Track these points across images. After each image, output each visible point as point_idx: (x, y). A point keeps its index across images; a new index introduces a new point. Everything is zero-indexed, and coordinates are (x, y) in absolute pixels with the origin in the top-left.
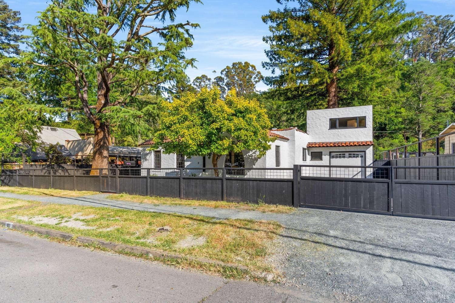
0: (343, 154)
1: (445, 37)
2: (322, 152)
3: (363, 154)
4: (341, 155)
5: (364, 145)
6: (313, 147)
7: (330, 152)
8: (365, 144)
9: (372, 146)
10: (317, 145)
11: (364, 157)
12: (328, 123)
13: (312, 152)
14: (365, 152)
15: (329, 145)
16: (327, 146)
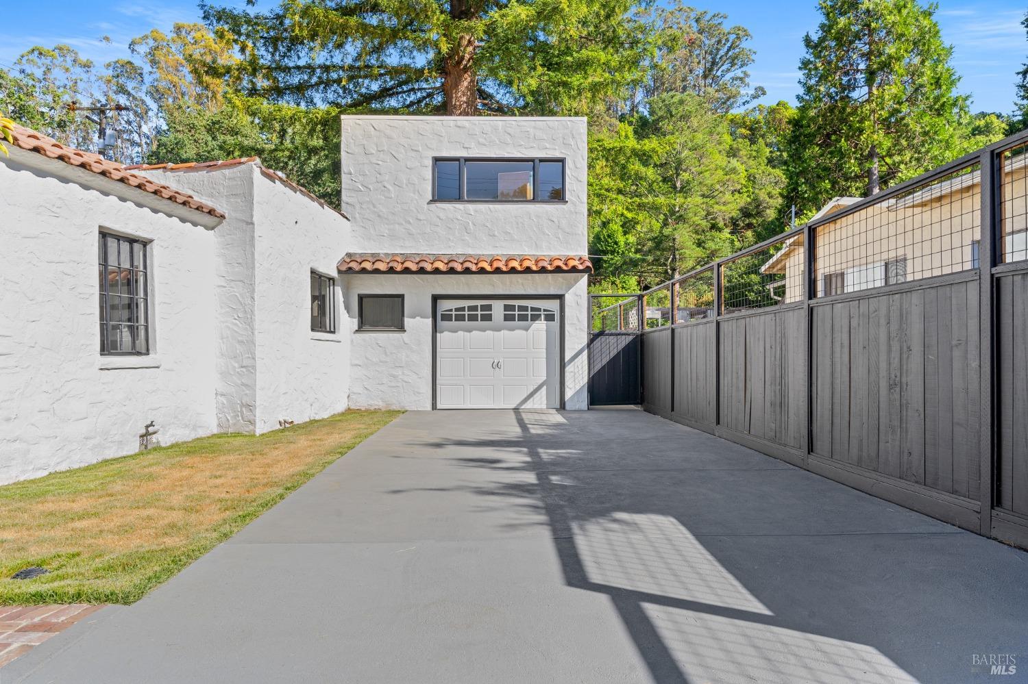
0: (484, 308)
1: (714, 63)
2: (402, 297)
3: (553, 305)
4: (474, 308)
5: (558, 270)
6: (364, 271)
7: (435, 299)
8: (560, 263)
9: (586, 277)
10: (382, 266)
11: (557, 317)
12: (428, 174)
13: (361, 298)
14: (561, 297)
15: (429, 267)
16: (422, 271)
